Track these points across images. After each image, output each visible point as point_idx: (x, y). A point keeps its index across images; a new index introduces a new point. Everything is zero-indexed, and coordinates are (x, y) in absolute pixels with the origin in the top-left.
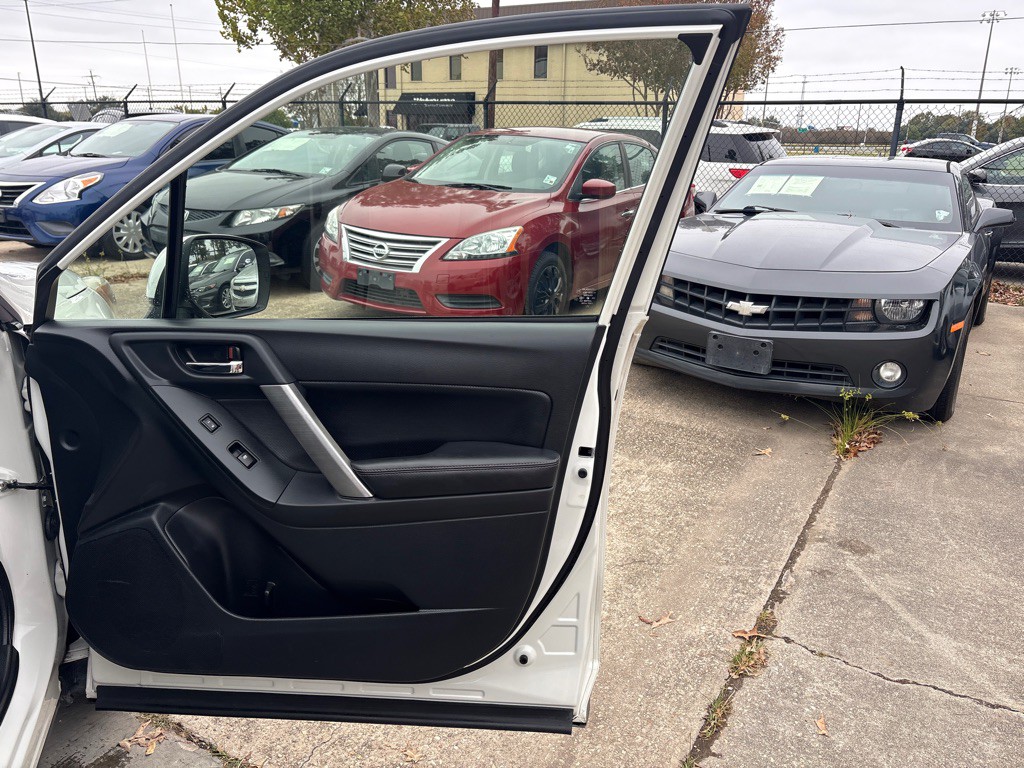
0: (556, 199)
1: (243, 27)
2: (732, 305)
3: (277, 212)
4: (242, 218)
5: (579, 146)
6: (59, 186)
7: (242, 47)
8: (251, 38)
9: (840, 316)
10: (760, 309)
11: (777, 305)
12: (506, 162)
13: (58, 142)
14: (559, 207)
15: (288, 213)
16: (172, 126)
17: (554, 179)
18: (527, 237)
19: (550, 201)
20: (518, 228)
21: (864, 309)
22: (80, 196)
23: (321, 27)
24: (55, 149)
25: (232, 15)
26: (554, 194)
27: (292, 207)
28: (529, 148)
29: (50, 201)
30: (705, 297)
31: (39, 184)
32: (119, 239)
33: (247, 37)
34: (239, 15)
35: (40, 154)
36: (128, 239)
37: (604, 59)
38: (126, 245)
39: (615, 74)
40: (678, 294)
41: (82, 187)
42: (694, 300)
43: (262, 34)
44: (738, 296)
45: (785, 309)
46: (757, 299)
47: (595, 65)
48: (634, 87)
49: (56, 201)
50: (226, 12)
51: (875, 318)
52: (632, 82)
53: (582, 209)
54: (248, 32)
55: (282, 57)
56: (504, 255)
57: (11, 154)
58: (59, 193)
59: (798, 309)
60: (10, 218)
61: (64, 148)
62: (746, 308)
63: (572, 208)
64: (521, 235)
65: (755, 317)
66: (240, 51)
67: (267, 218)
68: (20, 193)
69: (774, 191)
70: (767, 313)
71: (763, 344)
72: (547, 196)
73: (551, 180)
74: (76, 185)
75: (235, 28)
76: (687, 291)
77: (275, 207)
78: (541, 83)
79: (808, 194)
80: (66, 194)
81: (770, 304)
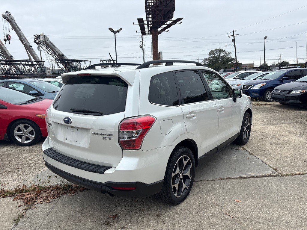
3: (301, 91)
4: (293, 92)
6: (257, 86)
13: (260, 76)
15: (304, 91)
16: (285, 72)
22: (260, 88)
24: (259, 78)
27: (306, 90)
29: (254, 89)
31: (253, 85)
32: (267, 97)
35: (256, 79)
36: (269, 97)
38: (268, 98)
41: (261, 86)
49: (255, 89)
57: (250, 79)
58: (256, 87)
60: (246, 92)
61: (261, 77)
67: (299, 92)
68: (249, 87)
74: (261, 85)
77: (301, 90)
80: (258, 87)
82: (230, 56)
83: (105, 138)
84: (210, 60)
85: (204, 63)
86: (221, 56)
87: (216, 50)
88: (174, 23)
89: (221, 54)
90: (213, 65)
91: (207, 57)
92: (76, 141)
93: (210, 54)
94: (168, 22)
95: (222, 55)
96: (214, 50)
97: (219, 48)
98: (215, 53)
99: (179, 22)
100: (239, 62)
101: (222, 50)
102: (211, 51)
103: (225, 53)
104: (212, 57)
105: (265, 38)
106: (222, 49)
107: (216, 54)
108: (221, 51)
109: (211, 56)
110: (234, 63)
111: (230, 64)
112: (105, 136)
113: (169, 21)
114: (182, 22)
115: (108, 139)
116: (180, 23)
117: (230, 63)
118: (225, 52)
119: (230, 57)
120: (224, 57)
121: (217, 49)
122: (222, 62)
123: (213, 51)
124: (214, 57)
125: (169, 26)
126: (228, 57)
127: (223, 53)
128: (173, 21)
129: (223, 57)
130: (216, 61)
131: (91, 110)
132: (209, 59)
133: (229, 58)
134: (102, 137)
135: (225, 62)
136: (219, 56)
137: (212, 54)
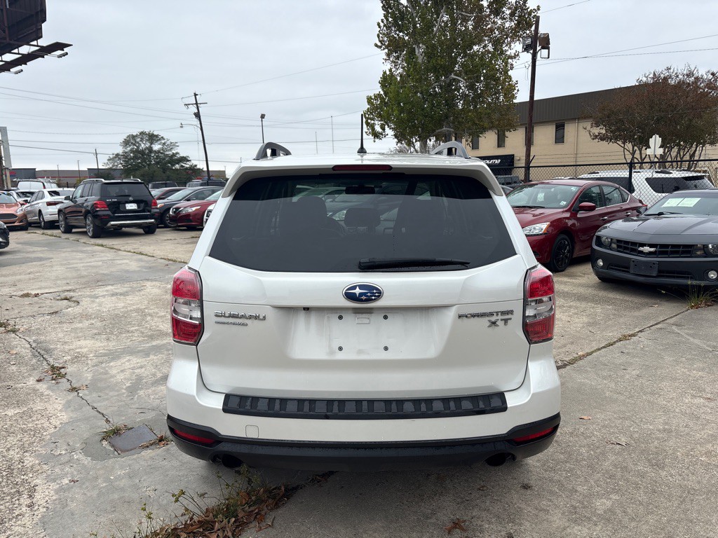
0: (566, 211)
1: (378, 128)
2: (641, 249)
5: (578, 188)
7: (377, 140)
8: (382, 134)
9: (689, 252)
10: (652, 250)
11: (660, 248)
12: (541, 197)
14: (568, 215)
17: (565, 203)
18: (551, 228)
19: (563, 212)
20: (548, 223)
21: (699, 249)
23: (423, 125)
25: (372, 122)
26: (565, 209)
28: (553, 190)
30: (630, 246)
33: (380, 133)
34: (376, 122)
37: (604, 131)
39: (611, 141)
40: (618, 246)
42: (626, 248)
43: (388, 130)
44: (643, 245)
45: (663, 249)
46: (651, 246)
47: (596, 136)
48: (624, 148)
50: (369, 121)
51: (705, 253)
52: (623, 145)
53: (579, 216)
54: (380, 130)
55: (398, 143)
56: (541, 234)
59: (669, 249)
62: (647, 249)
63: (574, 215)
64: (550, 226)
65: (650, 253)
66: (375, 141)
69: (675, 205)
70: (656, 251)
71: (654, 264)
72: (562, 210)
73: (563, 203)
75: (373, 129)
76: (622, 245)
78: (560, 146)
79: (692, 206)
81: (657, 248)
82: (176, 151)
83: (494, 323)
84: (126, 157)
85: (113, 166)
86: (155, 151)
87: (140, 134)
88: (41, 53)
89: (153, 146)
90: (136, 170)
91: (120, 150)
92: (386, 349)
93: (126, 143)
94: (25, 46)
95: (156, 147)
96: (135, 134)
97: (147, 131)
98: (138, 143)
99: (59, 52)
100: (198, 167)
101: (157, 136)
102: (128, 136)
103: (164, 144)
104: (132, 151)
105: (263, 116)
106: (155, 133)
107: (143, 145)
108: (153, 138)
109: (129, 149)
110: (187, 168)
111: (176, 170)
112: (493, 319)
113: (28, 44)
114: (67, 54)
115: (500, 323)
116: (60, 56)
117: (177, 166)
118: (163, 142)
119: (177, 153)
120: (162, 153)
121: (142, 133)
122: (157, 163)
123: (134, 137)
124: (137, 152)
125: (25, 59)
126: (170, 153)
127: (159, 142)
128: (42, 47)
129: (159, 152)
130: (144, 160)
131: (439, 259)
132: (125, 155)
133: (174, 155)
134: (485, 321)
135: (166, 163)
136: (150, 150)
137: (132, 143)
